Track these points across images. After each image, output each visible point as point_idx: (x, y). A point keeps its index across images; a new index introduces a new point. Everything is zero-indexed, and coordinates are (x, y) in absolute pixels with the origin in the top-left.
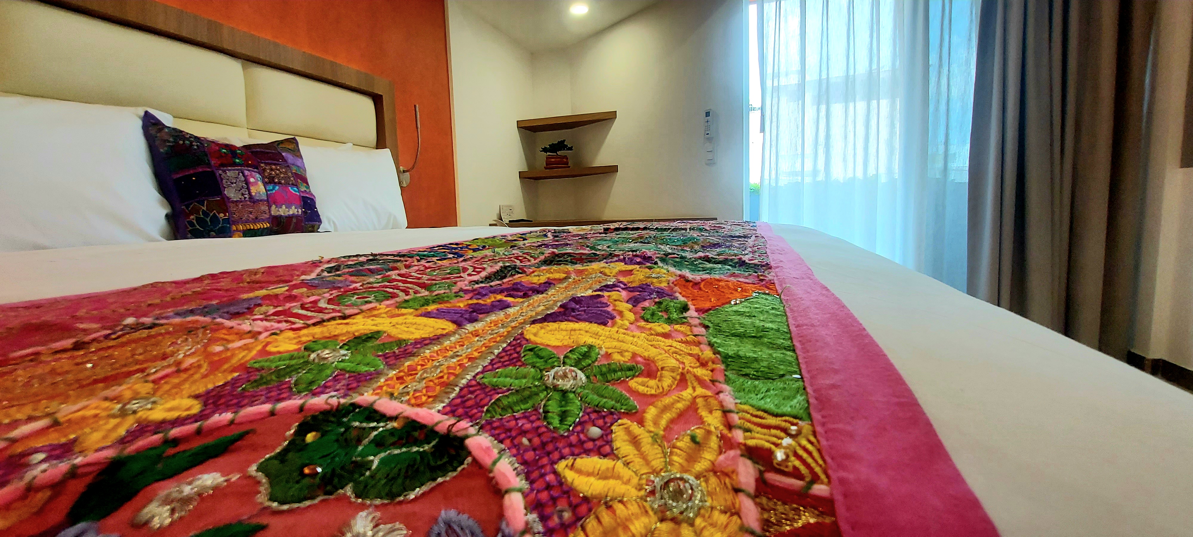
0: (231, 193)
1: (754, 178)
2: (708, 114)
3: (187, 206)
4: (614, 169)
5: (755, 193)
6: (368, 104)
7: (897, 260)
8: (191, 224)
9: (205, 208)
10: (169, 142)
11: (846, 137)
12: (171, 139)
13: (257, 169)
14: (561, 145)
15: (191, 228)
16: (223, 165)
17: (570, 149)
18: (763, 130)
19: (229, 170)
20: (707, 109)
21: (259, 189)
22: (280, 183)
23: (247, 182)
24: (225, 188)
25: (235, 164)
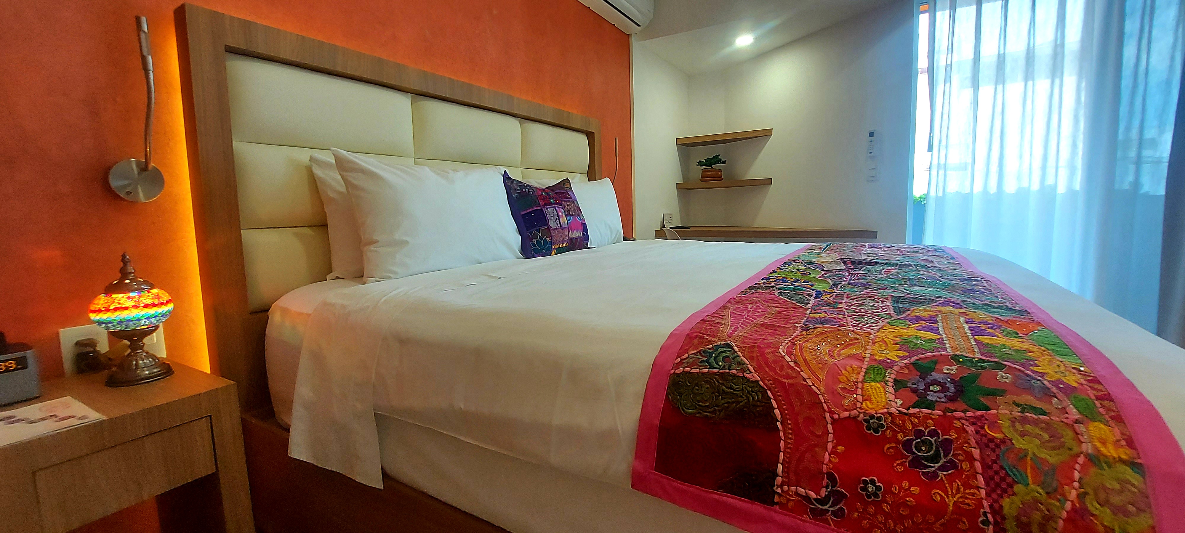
0: (552, 224)
1: (918, 189)
2: (871, 135)
3: (531, 233)
4: (768, 182)
5: (920, 205)
6: (583, 140)
7: (1074, 290)
8: (533, 244)
9: (540, 234)
10: (518, 190)
11: (1021, 157)
12: (519, 188)
13: (561, 205)
14: (716, 160)
15: (534, 248)
16: (545, 205)
17: (724, 162)
18: (930, 148)
19: (549, 208)
20: (871, 129)
21: (564, 220)
22: (572, 215)
23: (558, 215)
24: (549, 220)
25: (551, 204)
